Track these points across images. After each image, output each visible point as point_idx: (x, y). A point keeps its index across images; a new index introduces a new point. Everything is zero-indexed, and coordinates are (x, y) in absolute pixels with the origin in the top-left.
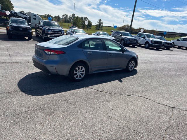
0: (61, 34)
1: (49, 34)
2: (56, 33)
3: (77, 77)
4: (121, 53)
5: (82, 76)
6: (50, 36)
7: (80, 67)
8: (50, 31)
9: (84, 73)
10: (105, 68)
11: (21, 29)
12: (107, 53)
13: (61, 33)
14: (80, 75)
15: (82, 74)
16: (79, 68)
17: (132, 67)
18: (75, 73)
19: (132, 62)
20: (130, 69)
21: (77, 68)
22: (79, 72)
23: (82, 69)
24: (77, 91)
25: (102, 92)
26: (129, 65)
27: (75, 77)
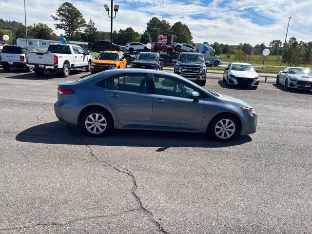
1: (180, 73)
2: (190, 70)
3: (92, 129)
5: (101, 130)
7: (97, 115)
9: (105, 125)
10: (150, 124)
11: (143, 67)
12: (152, 98)
14: (97, 128)
15: (102, 127)
16: (94, 117)
17: (228, 131)
18: (87, 122)
19: (224, 122)
20: (220, 134)
21: (91, 116)
22: (96, 123)
23: (100, 118)
24: (66, 146)
25: (93, 155)
26: (217, 127)
27: (88, 128)
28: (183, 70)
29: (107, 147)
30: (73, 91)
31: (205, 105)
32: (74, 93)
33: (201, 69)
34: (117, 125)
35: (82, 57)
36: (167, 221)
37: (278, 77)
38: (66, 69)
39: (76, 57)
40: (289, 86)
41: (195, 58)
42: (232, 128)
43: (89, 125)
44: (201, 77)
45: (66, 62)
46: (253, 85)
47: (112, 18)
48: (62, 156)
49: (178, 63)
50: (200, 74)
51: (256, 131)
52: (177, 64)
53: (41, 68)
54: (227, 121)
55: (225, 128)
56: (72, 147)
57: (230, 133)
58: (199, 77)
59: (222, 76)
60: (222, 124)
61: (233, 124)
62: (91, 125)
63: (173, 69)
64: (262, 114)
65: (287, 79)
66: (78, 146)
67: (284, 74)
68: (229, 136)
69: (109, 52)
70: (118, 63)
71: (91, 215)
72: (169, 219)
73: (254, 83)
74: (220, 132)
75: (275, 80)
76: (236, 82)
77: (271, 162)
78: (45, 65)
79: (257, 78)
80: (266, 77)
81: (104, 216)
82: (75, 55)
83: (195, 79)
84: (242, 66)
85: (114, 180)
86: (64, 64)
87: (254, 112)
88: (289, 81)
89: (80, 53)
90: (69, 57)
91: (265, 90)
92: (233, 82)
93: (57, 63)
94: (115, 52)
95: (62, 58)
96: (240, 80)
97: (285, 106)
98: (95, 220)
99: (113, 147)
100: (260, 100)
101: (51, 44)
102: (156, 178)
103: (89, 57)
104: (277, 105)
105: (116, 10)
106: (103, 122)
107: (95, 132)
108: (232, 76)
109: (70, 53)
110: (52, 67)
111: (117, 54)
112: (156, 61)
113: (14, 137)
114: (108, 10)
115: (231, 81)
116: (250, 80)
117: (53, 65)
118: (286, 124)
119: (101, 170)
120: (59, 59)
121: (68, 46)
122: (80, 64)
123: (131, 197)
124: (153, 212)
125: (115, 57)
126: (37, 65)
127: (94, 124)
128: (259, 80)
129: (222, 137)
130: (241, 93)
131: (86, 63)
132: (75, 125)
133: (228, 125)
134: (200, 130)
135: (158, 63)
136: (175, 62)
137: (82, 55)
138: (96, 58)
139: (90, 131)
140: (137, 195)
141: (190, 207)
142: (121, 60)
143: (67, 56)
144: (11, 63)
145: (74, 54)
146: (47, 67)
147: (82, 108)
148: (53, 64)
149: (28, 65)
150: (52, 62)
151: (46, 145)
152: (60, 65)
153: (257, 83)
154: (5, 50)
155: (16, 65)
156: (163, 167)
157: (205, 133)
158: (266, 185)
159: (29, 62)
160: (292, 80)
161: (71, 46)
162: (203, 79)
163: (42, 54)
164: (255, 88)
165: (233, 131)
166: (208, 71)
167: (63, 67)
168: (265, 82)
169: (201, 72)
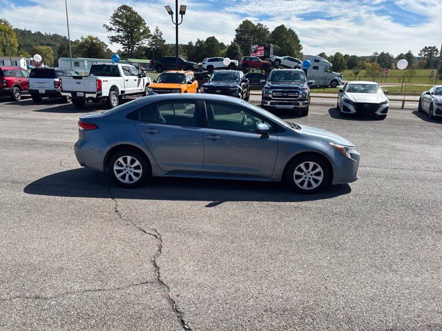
0: (297, 97)
1: (270, 99)
2: (285, 94)
3: (124, 177)
4: (260, 136)
5: (136, 179)
6: (271, 103)
7: (129, 158)
8: (273, 92)
9: (140, 171)
10: (201, 170)
11: (218, 91)
12: (203, 133)
13: (296, 94)
14: (130, 176)
15: (137, 175)
16: (125, 160)
17: (314, 179)
18: (116, 167)
19: (307, 166)
20: (302, 183)
21: (120, 160)
22: (127, 168)
23: (133, 162)
24: (85, 200)
25: (117, 211)
26: (296, 173)
27: (118, 176)
28: (275, 94)
29: (139, 201)
30: (96, 126)
31: (278, 142)
32: (98, 128)
33: (301, 92)
34: (157, 172)
35: (135, 80)
36: (185, 297)
37: (420, 101)
38: (114, 98)
39: (127, 80)
40: (434, 114)
41: (295, 77)
42: (318, 174)
43: (119, 171)
44: (301, 103)
45: (114, 88)
46: (380, 114)
47: (177, 24)
48: (75, 212)
49: (268, 84)
50: (299, 100)
51: (356, 179)
52: (266, 86)
53: (80, 98)
54: (312, 164)
55: (308, 174)
56: (93, 200)
57: (316, 181)
58: (298, 104)
59: (335, 102)
60: (304, 168)
61: (319, 169)
62: (121, 171)
63: (261, 93)
64: (381, 154)
65: (432, 103)
66: (100, 200)
67: (428, 96)
68: (315, 186)
69: (175, 72)
70: (184, 87)
71: (87, 288)
72: (190, 295)
73: (381, 109)
74: (301, 180)
75: (416, 105)
76: (352, 109)
77: (368, 222)
78: (85, 93)
79: (386, 103)
80: (404, 101)
81: (104, 290)
82: (126, 78)
83: (293, 106)
84: (363, 85)
85: (133, 244)
86: (110, 90)
87: (355, 152)
88: (435, 107)
89: (133, 75)
90: (117, 80)
91: (398, 120)
92: (349, 110)
93: (100, 89)
94: (182, 72)
95: (107, 83)
96: (359, 106)
97: (422, 143)
98: (91, 294)
99: (148, 200)
100: (386, 134)
101: (94, 64)
102: (192, 241)
103: (147, 80)
104: (410, 142)
105: (183, 13)
106: (137, 168)
107: (127, 180)
108: (348, 101)
109: (118, 75)
110: (94, 96)
111: (183, 74)
112: (238, 82)
113: (23, 188)
114: (171, 13)
115: (346, 109)
116: (375, 106)
117: (95, 93)
118: (415, 169)
119: (121, 231)
120: (103, 85)
121: (117, 66)
122: (134, 90)
123: (148, 266)
124: (171, 285)
125: (180, 79)
126: (74, 93)
127: (125, 170)
128: (387, 105)
129: (305, 187)
130: (358, 125)
131: (141, 88)
132: (100, 172)
133: (313, 170)
134: (273, 177)
135: (240, 85)
136: (265, 83)
137: (137, 78)
138: (155, 82)
139: (120, 179)
140: (158, 264)
141: (225, 281)
142: (189, 83)
143: (113, 80)
144: (42, 91)
145: (124, 77)
146: (87, 96)
147: (109, 148)
148: (96, 90)
149: (63, 94)
150: (94, 88)
151: (59, 198)
152: (105, 92)
153: (386, 110)
154: (33, 74)
155: (48, 93)
156: (208, 227)
157: (280, 181)
158: (346, 253)
159: (64, 89)
160: (439, 104)
161: (120, 66)
162: (304, 106)
163: (80, 78)
164: (382, 117)
165: (320, 179)
166: (311, 95)
167: (109, 94)
168: (402, 108)
169: (300, 96)
